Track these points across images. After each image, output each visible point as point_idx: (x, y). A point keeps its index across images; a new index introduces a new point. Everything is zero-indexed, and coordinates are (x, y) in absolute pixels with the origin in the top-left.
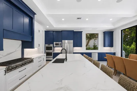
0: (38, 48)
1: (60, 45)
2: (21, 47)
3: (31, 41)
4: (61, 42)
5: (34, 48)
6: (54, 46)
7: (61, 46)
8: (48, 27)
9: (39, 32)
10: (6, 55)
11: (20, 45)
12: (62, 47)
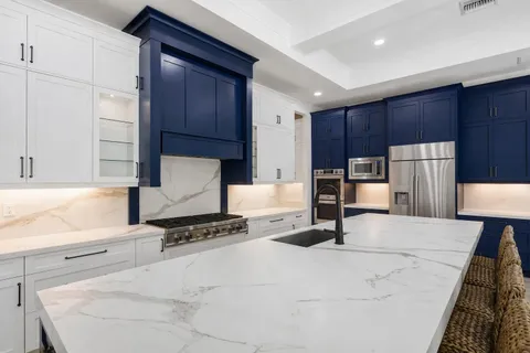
0: (278, 186)
1: (378, 173)
2: (219, 179)
3: (241, 158)
4: (382, 158)
5: (252, 183)
6: (350, 177)
7: (383, 177)
8: (318, 94)
9: (279, 122)
10: (181, 201)
11: (217, 172)
12: (386, 180)
